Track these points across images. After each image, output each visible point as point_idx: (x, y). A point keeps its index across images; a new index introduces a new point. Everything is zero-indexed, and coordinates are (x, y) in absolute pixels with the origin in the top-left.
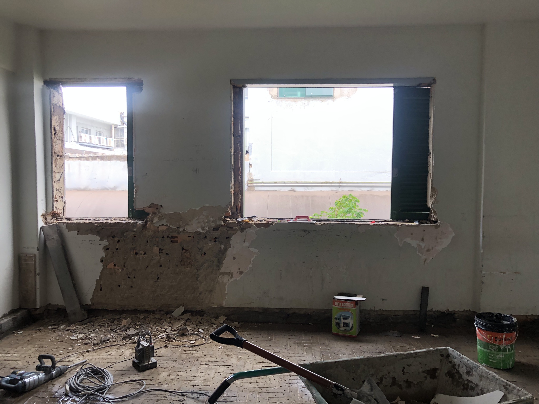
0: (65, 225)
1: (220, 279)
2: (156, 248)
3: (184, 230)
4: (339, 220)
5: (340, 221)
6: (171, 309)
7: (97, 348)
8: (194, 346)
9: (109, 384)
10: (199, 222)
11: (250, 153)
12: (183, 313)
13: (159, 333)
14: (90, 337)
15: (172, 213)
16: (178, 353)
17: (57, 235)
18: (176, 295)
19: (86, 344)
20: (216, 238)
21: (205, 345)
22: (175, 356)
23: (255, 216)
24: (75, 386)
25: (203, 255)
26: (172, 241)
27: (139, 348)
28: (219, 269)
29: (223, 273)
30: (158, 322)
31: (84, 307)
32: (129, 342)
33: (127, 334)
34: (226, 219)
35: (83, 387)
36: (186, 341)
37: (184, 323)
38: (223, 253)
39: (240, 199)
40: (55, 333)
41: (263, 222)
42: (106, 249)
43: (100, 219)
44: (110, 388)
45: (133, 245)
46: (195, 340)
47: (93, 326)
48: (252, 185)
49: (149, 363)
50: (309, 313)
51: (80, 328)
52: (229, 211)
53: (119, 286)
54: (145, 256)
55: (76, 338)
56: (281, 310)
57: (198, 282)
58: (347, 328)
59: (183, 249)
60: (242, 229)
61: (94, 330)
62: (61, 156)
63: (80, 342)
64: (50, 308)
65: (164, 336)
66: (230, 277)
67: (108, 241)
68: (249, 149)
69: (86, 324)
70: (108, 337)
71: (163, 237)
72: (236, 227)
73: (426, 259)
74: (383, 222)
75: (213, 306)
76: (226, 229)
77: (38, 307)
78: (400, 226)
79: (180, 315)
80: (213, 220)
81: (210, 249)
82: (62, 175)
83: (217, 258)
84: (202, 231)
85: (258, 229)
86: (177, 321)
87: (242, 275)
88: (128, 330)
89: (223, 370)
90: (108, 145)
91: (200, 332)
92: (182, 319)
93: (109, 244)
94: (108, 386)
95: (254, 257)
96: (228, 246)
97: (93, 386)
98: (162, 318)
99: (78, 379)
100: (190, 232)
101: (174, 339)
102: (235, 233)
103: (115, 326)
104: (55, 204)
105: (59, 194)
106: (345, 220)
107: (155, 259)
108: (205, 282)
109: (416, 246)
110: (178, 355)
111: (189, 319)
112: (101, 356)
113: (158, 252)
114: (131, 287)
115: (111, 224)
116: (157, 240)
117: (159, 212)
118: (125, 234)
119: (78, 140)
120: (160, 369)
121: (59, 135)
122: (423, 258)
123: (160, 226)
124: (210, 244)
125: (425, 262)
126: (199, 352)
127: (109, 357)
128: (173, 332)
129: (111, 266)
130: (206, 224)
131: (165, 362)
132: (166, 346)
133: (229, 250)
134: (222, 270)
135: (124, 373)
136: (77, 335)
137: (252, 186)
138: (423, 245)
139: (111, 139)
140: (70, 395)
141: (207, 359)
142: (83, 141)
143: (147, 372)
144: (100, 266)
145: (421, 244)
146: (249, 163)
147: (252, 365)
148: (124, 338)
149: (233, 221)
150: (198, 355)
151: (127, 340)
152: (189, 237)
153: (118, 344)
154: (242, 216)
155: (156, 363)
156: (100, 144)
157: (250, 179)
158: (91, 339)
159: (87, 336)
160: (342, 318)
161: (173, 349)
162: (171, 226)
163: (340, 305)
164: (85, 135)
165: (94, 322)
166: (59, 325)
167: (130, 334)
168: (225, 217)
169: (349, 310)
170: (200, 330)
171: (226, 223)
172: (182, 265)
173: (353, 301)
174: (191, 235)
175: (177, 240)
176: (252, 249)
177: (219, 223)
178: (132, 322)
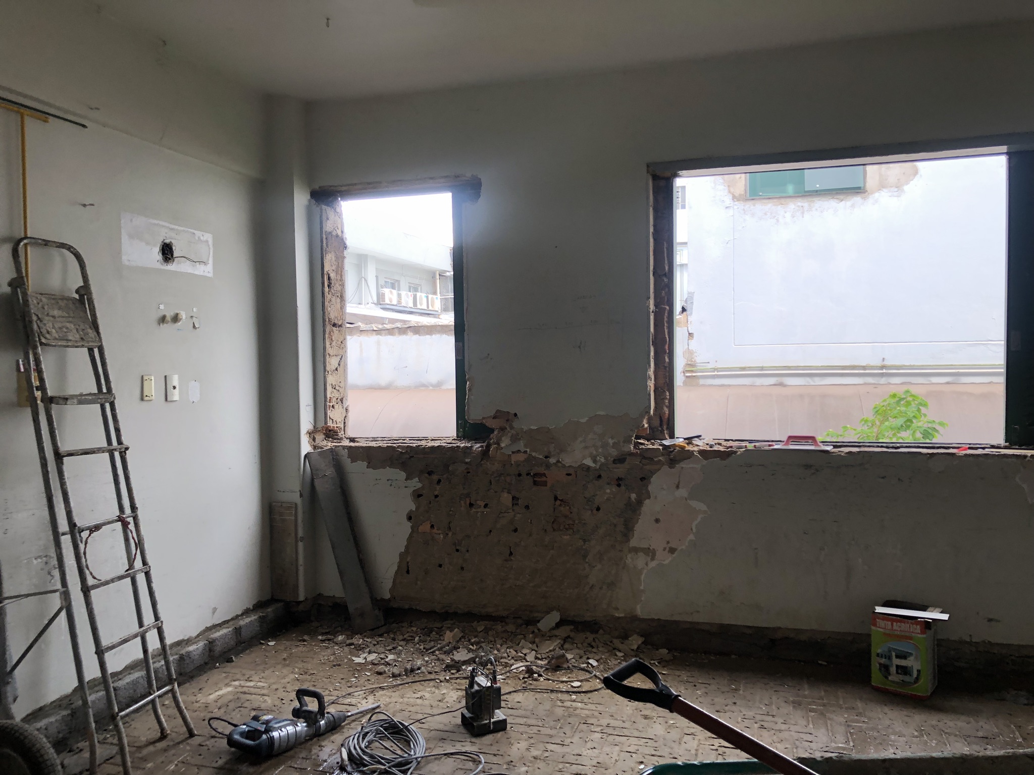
0: (346, 450)
1: (629, 560)
2: (506, 495)
3: (558, 461)
4: (884, 445)
5: (887, 447)
6: (536, 615)
7: (399, 682)
8: (579, 692)
9: (417, 755)
10: (586, 447)
11: (688, 312)
12: (558, 625)
13: (513, 661)
14: (387, 660)
15: (534, 428)
16: (547, 705)
17: (332, 469)
18: (545, 589)
19: (379, 673)
20: (619, 479)
21: (600, 691)
22: (541, 710)
23: (700, 436)
24: (358, 754)
25: (595, 511)
26: (535, 483)
27: (473, 690)
28: (628, 541)
29: (636, 550)
30: (511, 639)
31: (377, 602)
32: (457, 675)
33: (452, 660)
34: (639, 441)
35: (372, 756)
36: (562, 682)
37: (560, 645)
38: (633, 509)
39: (667, 401)
40: (327, 648)
41: (716, 448)
42: (417, 495)
43: (408, 439)
44: (419, 763)
45: (464, 488)
46: (581, 681)
47: (394, 639)
48: (694, 374)
49: (492, 720)
50: (819, 640)
51: (371, 642)
52: (646, 426)
53: (440, 566)
54: (487, 509)
55: (364, 661)
56: (759, 631)
57: (586, 565)
58: (907, 679)
59: (556, 499)
60: (672, 463)
61: (394, 648)
62: (340, 326)
63: (370, 670)
64: (322, 603)
65: (521, 669)
66: (649, 559)
67: (420, 481)
68: (689, 302)
69: (381, 635)
70: (419, 662)
71: (519, 475)
72: (660, 458)
74: (987, 450)
75: (617, 615)
76: (639, 460)
77: (301, 598)
78: (1028, 458)
79: (553, 629)
80: (613, 443)
81: (608, 499)
82: (341, 359)
83: (622, 519)
84: (592, 465)
85: (705, 462)
86: (547, 640)
87: (674, 555)
88: (455, 652)
89: (636, 747)
90: (430, 308)
91: (591, 665)
92: (556, 636)
93: (423, 488)
94: (416, 758)
95: (699, 519)
96: (644, 495)
97: (389, 756)
98: (518, 631)
99: (364, 739)
100: (570, 466)
101: (540, 675)
102: (659, 470)
103: (433, 643)
104: (329, 412)
105: (336, 394)
106: (898, 445)
107: (503, 517)
108: (599, 566)
110: (548, 707)
111: (569, 637)
112: (406, 700)
113: (509, 503)
114: (462, 568)
115: (424, 450)
116: (508, 479)
117: (512, 428)
118: (450, 468)
119: (380, 302)
120: (513, 734)
121: (336, 287)
123: (513, 452)
124: (608, 491)
126: (590, 706)
127: (419, 701)
128: (539, 662)
129: (426, 527)
130: (600, 450)
131: (522, 721)
132: (525, 689)
133: (647, 502)
134: (633, 543)
135: (445, 735)
136: (365, 655)
137: (694, 376)
139: (435, 297)
140: (349, 769)
141: (604, 722)
142: (387, 301)
143: (488, 738)
144: (406, 528)
146: (688, 331)
147: (696, 742)
148: (448, 668)
149: (653, 444)
150: (587, 712)
151: (452, 671)
152: (568, 475)
153: (437, 677)
154: (672, 436)
155: (504, 722)
156: (417, 307)
157: (689, 363)
158: (389, 665)
159: (382, 659)
160: (894, 654)
161: (538, 696)
162: (534, 454)
163: (890, 627)
164: (391, 291)
165: (396, 632)
166: (335, 634)
167: (459, 661)
168: (638, 437)
169: (911, 638)
170: (591, 661)
171: (639, 449)
172: (554, 530)
173: (919, 620)
174: (571, 471)
175: (546, 482)
176: (694, 504)
177: (626, 449)
178: (463, 637)
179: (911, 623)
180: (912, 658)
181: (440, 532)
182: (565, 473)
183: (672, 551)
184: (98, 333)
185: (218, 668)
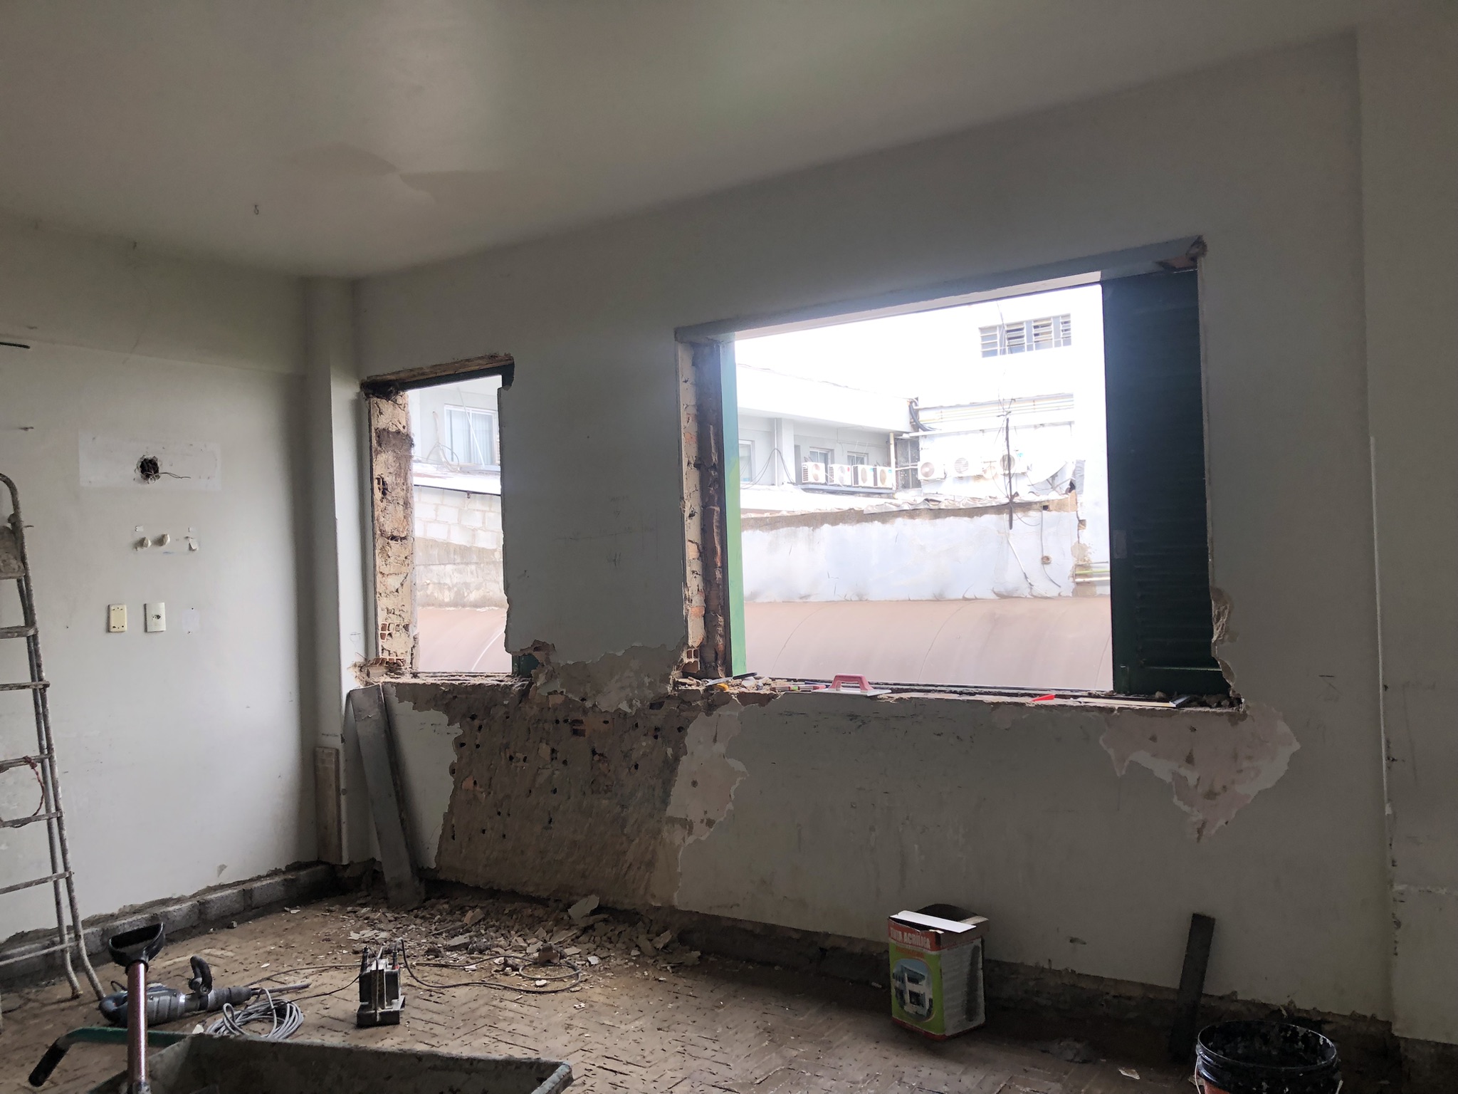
0: (394, 687)
1: (665, 834)
2: (544, 746)
3: (594, 705)
4: (959, 689)
8: (543, 993)
10: (622, 688)
11: (1077, 489)
12: (593, 912)
15: (571, 662)
17: (377, 709)
20: (657, 729)
22: (465, 1008)
23: (757, 673)
25: (632, 769)
26: (573, 732)
28: (665, 808)
29: (672, 821)
31: (420, 872)
34: (680, 680)
36: (530, 979)
38: (670, 767)
39: (720, 629)
40: (342, 920)
41: (762, 690)
42: (460, 744)
43: (464, 675)
45: (504, 737)
48: (1087, 580)
51: (389, 918)
53: (484, 831)
54: (526, 764)
55: (357, 938)
56: (806, 937)
57: (625, 839)
58: (920, 1010)
59: (594, 753)
60: (710, 708)
62: (402, 539)
63: (352, 948)
66: (686, 832)
67: (462, 726)
68: (1077, 476)
71: (557, 722)
72: (698, 702)
73: (1204, 824)
75: (653, 904)
76: (677, 705)
77: (345, 862)
78: (1116, 712)
80: (650, 683)
81: (644, 755)
82: (405, 578)
83: (661, 780)
84: (629, 710)
85: (743, 708)
87: (712, 830)
90: (880, 485)
93: (465, 734)
95: (738, 783)
96: (680, 750)
100: (606, 712)
102: (696, 717)
104: (380, 642)
105: (395, 620)
107: (542, 773)
108: (637, 841)
109: (1168, 779)
111: (594, 927)
113: (548, 758)
114: (504, 836)
115: (469, 689)
116: (547, 726)
117: (548, 662)
118: (491, 712)
119: (801, 480)
122: (1194, 819)
123: (550, 694)
124: (644, 744)
125: (1200, 831)
129: (468, 783)
130: (636, 692)
131: (430, 1017)
133: (684, 758)
134: (671, 811)
136: (366, 932)
137: (1088, 583)
138: (1192, 776)
139: (886, 469)
142: (811, 479)
144: (449, 783)
145: (1183, 772)
146: (1078, 518)
149: (698, 684)
152: (606, 722)
154: (728, 674)
155: (397, 1013)
156: (858, 484)
157: (1081, 563)
162: (570, 696)
164: (816, 465)
166: (365, 905)
170: (591, 958)
171: (678, 690)
172: (593, 793)
173: (931, 930)
174: (608, 718)
175: (584, 731)
176: (733, 763)
177: (662, 691)
178: (484, 919)
179: (922, 935)
180: (924, 983)
181: (481, 790)
182: (602, 720)
183: (710, 823)
184: (24, 563)
185: (212, 933)
